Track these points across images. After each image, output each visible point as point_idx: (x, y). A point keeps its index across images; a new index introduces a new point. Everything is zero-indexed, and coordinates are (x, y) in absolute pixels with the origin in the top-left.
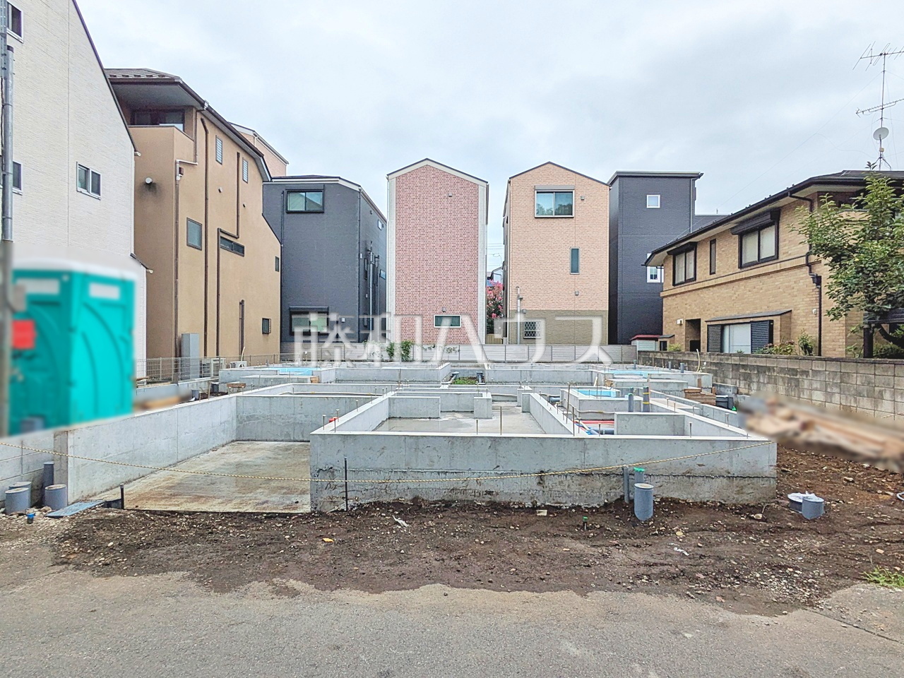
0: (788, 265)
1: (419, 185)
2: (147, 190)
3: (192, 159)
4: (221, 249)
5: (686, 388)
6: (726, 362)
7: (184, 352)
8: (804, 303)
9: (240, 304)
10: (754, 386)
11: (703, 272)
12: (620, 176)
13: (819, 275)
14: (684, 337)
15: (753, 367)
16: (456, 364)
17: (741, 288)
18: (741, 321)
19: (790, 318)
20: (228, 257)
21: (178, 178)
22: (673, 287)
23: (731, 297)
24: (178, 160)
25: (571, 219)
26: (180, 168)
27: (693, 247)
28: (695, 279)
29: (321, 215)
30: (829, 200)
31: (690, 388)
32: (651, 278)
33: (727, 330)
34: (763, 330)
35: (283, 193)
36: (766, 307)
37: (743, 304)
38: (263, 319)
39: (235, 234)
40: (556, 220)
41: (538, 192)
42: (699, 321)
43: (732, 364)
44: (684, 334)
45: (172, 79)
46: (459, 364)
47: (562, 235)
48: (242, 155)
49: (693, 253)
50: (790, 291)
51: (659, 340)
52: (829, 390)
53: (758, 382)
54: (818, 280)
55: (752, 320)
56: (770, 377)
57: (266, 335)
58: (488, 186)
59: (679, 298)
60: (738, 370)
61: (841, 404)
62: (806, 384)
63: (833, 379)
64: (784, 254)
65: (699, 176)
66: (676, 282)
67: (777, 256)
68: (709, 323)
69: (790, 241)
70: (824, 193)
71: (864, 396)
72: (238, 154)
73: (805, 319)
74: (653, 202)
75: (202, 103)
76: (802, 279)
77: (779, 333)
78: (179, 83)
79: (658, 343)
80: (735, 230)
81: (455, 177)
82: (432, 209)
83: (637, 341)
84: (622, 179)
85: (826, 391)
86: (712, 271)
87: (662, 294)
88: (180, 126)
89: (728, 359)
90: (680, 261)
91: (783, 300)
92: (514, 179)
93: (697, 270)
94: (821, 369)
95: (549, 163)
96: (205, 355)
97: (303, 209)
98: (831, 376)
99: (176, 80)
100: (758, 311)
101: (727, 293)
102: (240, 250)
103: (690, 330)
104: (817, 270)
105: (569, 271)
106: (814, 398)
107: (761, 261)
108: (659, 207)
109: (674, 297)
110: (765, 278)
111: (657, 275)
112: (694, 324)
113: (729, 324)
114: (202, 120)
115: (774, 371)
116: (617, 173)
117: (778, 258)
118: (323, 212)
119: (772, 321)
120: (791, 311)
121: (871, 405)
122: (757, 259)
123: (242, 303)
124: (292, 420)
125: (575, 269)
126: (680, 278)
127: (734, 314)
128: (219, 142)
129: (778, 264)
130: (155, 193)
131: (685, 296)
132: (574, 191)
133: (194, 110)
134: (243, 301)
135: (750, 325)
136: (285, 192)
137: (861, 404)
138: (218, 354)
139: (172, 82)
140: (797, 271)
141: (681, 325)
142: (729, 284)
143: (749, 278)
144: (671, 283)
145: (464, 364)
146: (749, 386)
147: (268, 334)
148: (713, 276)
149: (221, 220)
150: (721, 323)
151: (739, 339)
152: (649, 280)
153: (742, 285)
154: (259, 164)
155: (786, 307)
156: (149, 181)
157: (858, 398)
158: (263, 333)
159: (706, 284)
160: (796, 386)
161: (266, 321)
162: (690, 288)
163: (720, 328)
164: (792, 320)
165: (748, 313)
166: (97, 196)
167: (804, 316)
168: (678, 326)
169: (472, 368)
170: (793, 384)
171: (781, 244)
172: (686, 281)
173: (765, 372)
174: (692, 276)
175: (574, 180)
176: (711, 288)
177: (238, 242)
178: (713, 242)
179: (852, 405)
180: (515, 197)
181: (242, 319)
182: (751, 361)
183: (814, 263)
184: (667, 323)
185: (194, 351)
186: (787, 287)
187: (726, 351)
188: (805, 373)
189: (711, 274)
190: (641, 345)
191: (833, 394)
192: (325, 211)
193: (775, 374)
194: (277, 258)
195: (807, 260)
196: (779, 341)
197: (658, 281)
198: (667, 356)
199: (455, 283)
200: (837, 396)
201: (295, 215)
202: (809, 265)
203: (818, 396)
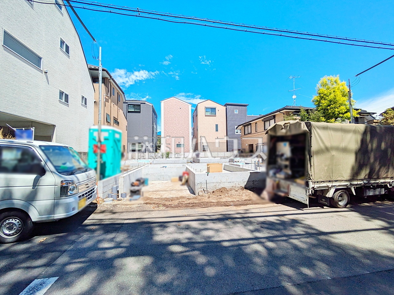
3: (108, 94)
11: (253, 131)
27: (250, 124)
28: (251, 133)
80: (263, 120)
87: (241, 137)
90: (246, 128)
93: (252, 131)
108: (238, 113)
109: (245, 138)
124: (160, 174)
126: (246, 133)
142: (262, 135)
144: (244, 134)
148: (256, 132)
152: (236, 133)
159: (255, 135)
172: (249, 133)
178: (256, 124)
184: (243, 145)
197: (238, 133)
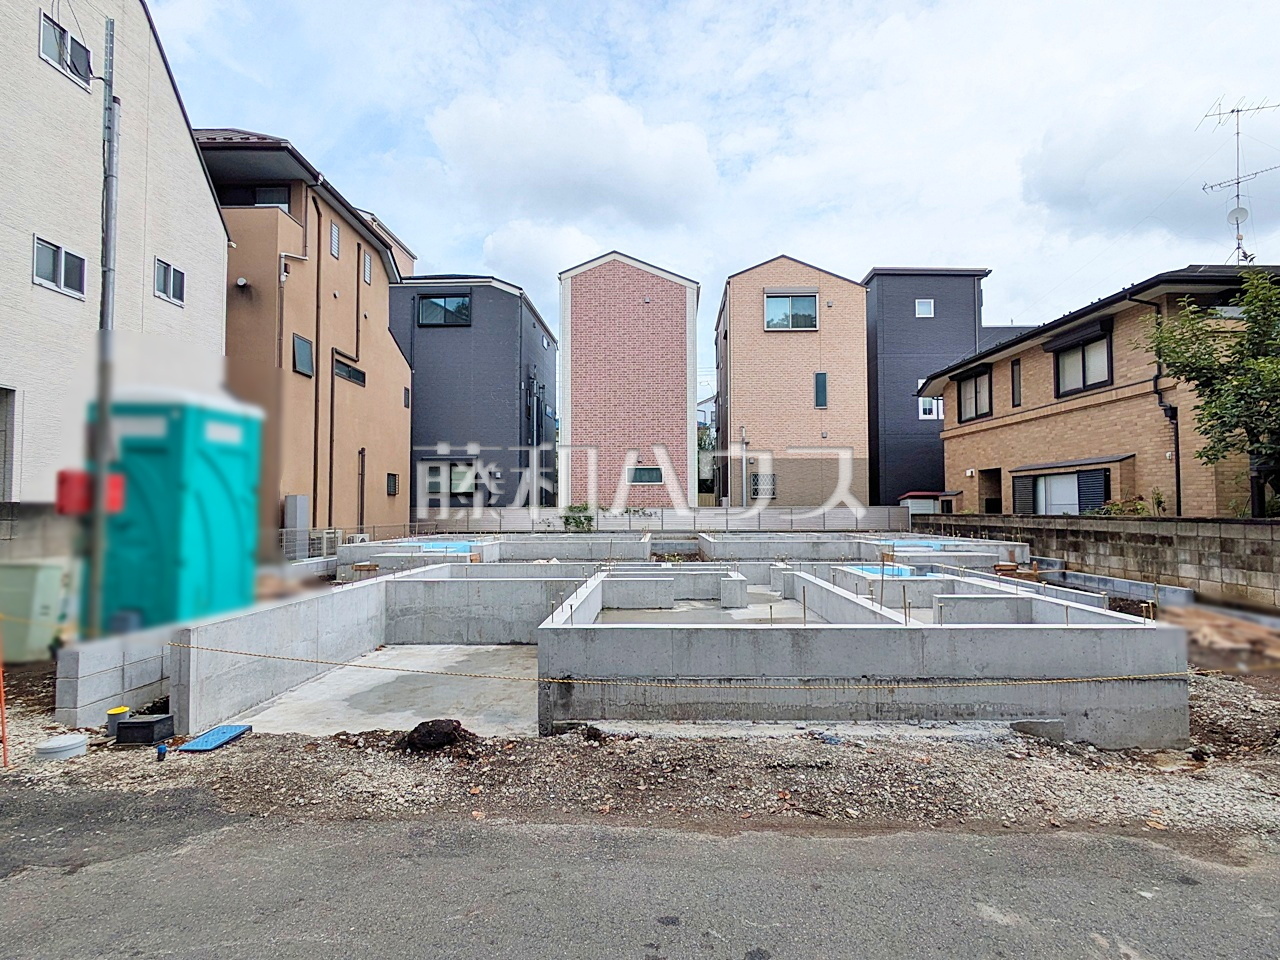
0: (1128, 392)
1: (604, 287)
2: (240, 293)
3: (301, 252)
4: (336, 377)
5: (996, 563)
6: (1047, 527)
7: (288, 522)
8: (1153, 444)
9: (360, 453)
10: (1091, 560)
11: (1002, 404)
12: (877, 275)
13: (1174, 405)
14: (977, 494)
15: (1087, 534)
16: (657, 536)
17: (1060, 425)
18: (1062, 470)
19: (1134, 465)
20: (344, 386)
21: (283, 278)
22: (958, 425)
23: (1045, 437)
24: (283, 254)
25: (814, 333)
26: (286, 265)
27: (988, 369)
28: (990, 413)
29: (465, 329)
30: (1190, 304)
31: (1001, 563)
32: (925, 413)
33: (1041, 483)
34: (1095, 483)
35: (413, 299)
36: (1097, 451)
37: (1063, 446)
38: (389, 474)
39: (354, 356)
40: (793, 334)
41: (768, 297)
42: (998, 471)
43: (1058, 530)
44: (977, 489)
45: (279, 141)
46: (663, 535)
47: (802, 355)
48: (364, 247)
49: (986, 377)
50: (1131, 428)
51: (941, 499)
52: (1204, 562)
53: (1097, 554)
54: (1172, 413)
55: (1078, 468)
56: (1113, 547)
57: (392, 497)
58: (699, 288)
59: (967, 441)
60: (1065, 537)
61: (1223, 582)
62: (1169, 554)
63: (1210, 548)
64: (1121, 377)
65: (985, 274)
66: (963, 419)
67: (1110, 381)
68: (1015, 474)
69: (1128, 361)
70: (1182, 295)
71: (1257, 570)
72: (359, 245)
73: (1155, 466)
74: (925, 309)
75: (315, 175)
76: (1149, 411)
77: (1118, 486)
78: (286, 148)
79: (938, 504)
80: (1050, 346)
81: (653, 276)
82: (621, 320)
83: (909, 501)
84: (881, 278)
85: (1200, 563)
86: (1016, 403)
87: (943, 435)
88: (285, 207)
89: (1049, 523)
90: (969, 389)
91: (1123, 441)
92: (735, 278)
93: (994, 401)
94: (1190, 534)
95: (783, 256)
96: (314, 525)
97: (442, 322)
98: (1207, 543)
99: (283, 145)
100: (1087, 456)
101: (1038, 432)
102: (359, 377)
103: (987, 484)
104: (1171, 399)
105: (813, 403)
106: (1182, 573)
107: (1087, 388)
108: (932, 316)
109: (961, 439)
110: (1094, 412)
111: (934, 409)
112: (992, 477)
113: (1045, 475)
114: (314, 199)
115: (1120, 538)
116: (874, 269)
117: (1112, 383)
118: (469, 326)
119: (1108, 470)
120: (1134, 455)
121: (1269, 582)
122: (1081, 386)
123: (362, 452)
124: (464, 614)
125: (821, 400)
126: (969, 413)
127: (1051, 461)
128: (335, 229)
129: (1114, 392)
130: (251, 299)
131: (977, 438)
132: (817, 295)
133: (304, 186)
134: (363, 449)
135: (1076, 476)
136: (417, 297)
137: (1253, 580)
138: (330, 525)
139: (278, 147)
140: (1141, 401)
141: (972, 477)
142: (1042, 420)
143: (1071, 411)
144: (956, 419)
145: (669, 535)
146: (1083, 559)
147: (395, 495)
148: (1016, 409)
149: (336, 336)
150: (1032, 473)
151: (1060, 497)
153: (1062, 421)
154: (386, 260)
155: (1126, 451)
156: (241, 282)
157: (1248, 573)
158: (389, 495)
159: (1008, 420)
160: (1153, 558)
161: (392, 477)
162: (985, 425)
163: (1029, 482)
164: (1137, 468)
165: (1071, 458)
166: (178, 302)
167: (1153, 463)
168: (968, 480)
169: (681, 541)
170: (1149, 556)
171: (1115, 365)
172: (978, 417)
173: (1106, 541)
174: (986, 409)
175: (817, 281)
176: (1015, 427)
177: (357, 366)
178: (1016, 362)
179: (1240, 583)
180: (736, 303)
181: (362, 475)
182: (1083, 525)
183: (1166, 389)
184: (952, 475)
185: (301, 521)
186: (1127, 422)
187: (1042, 512)
188: (1167, 541)
189: (1014, 406)
190: (915, 506)
191: (1211, 567)
192: (473, 323)
193: (1122, 542)
194: (406, 390)
195: (1156, 386)
196: (1119, 497)
197: (933, 417)
198: (956, 520)
199: (656, 422)
200: (1216, 572)
201: (431, 330)
202: (1158, 392)
203: (1188, 571)
